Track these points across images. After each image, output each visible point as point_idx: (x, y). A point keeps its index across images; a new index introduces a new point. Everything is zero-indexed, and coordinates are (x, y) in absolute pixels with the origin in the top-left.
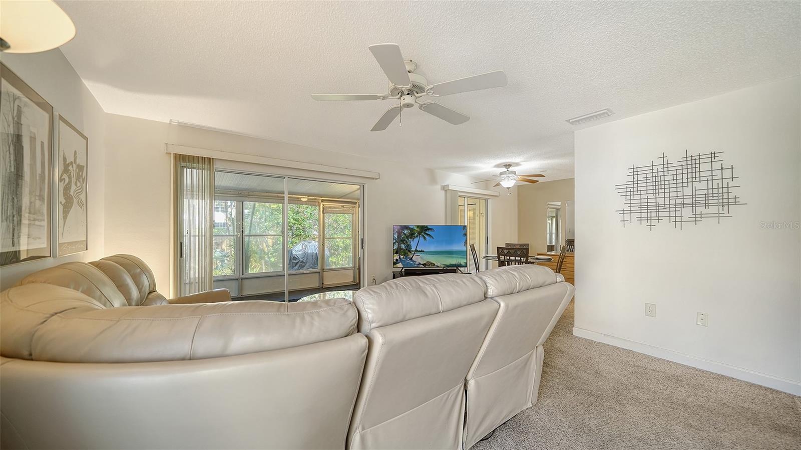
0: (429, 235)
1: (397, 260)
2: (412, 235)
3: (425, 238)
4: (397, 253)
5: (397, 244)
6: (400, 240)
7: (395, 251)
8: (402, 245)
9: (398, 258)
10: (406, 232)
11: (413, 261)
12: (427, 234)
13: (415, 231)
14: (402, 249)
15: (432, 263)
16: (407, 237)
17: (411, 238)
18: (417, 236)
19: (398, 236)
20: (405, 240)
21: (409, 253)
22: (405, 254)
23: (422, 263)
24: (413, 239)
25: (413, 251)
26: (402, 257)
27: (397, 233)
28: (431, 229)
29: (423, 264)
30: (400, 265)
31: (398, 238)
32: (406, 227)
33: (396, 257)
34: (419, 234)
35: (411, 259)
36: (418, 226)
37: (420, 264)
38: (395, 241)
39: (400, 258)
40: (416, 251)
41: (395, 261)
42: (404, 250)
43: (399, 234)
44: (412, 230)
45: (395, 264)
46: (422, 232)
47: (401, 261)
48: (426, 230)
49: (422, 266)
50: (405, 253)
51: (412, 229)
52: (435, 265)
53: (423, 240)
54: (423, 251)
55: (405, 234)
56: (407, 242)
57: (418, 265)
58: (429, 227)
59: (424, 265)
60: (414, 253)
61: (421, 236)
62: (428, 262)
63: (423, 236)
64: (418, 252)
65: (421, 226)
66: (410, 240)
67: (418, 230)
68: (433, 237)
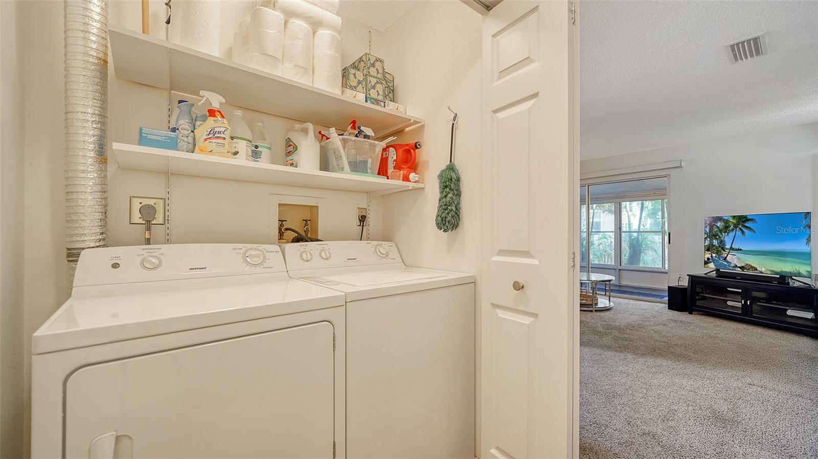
0: (749, 228)
1: (708, 259)
2: (726, 229)
3: (743, 232)
4: (708, 250)
5: (709, 239)
6: (712, 235)
7: (707, 247)
8: (714, 241)
9: (709, 256)
10: (719, 224)
11: (728, 262)
12: (747, 227)
13: (731, 224)
14: (714, 246)
15: (752, 267)
16: (721, 231)
17: (725, 232)
18: (733, 230)
19: (709, 230)
20: (717, 235)
21: (722, 251)
22: (718, 253)
23: (738, 265)
24: (728, 233)
25: (727, 249)
26: (714, 255)
27: (708, 227)
28: (752, 220)
29: (740, 268)
30: (712, 266)
31: (710, 232)
32: (720, 219)
33: (708, 255)
34: (736, 226)
35: (725, 259)
36: (734, 217)
37: (736, 266)
38: (706, 236)
39: (711, 257)
40: (731, 249)
41: (706, 259)
42: (717, 248)
43: (711, 227)
44: (726, 222)
45: (706, 263)
46: (739, 224)
47: (714, 261)
48: (744, 222)
49: (739, 269)
50: (718, 251)
51: (727, 220)
52: (757, 270)
53: (741, 234)
54: (741, 250)
55: (718, 227)
56: (720, 237)
57: (734, 267)
58: (749, 217)
59: (742, 268)
60: (728, 251)
61: (737, 229)
62: (747, 265)
63: (741, 229)
64: (735, 250)
65: (738, 216)
66: (724, 234)
67: (734, 221)
68: (754, 231)
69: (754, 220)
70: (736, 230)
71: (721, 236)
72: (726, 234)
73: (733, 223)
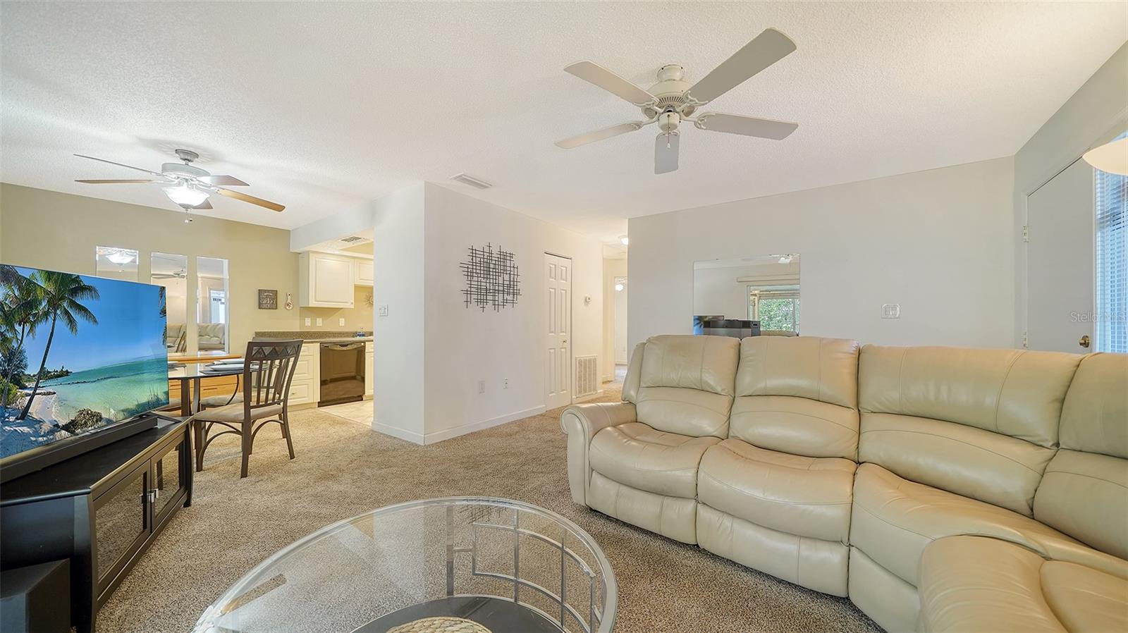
0: (85, 311)
2: (26, 310)
3: (71, 321)
10: (5, 293)
12: (80, 308)
13: (40, 295)
15: (92, 417)
17: (23, 322)
18: (46, 314)
21: (17, 387)
24: (33, 326)
25: (30, 378)
28: (90, 289)
29: (66, 428)
32: (10, 274)
34: (54, 303)
35: (24, 415)
36: (49, 275)
40: (44, 375)
44: (27, 286)
46: (62, 299)
48: (74, 292)
50: (3, 391)
51: (29, 282)
52: (101, 420)
53: (67, 329)
54: (67, 373)
58: (86, 283)
59: (70, 427)
60: (33, 385)
61: (58, 312)
62: (81, 412)
63: (67, 313)
64: (52, 378)
65: (59, 274)
66: (19, 328)
67: (50, 288)
68: (95, 321)
69: (95, 291)
70: (55, 314)
71: (9, 335)
72: (27, 327)
73: (47, 293)
